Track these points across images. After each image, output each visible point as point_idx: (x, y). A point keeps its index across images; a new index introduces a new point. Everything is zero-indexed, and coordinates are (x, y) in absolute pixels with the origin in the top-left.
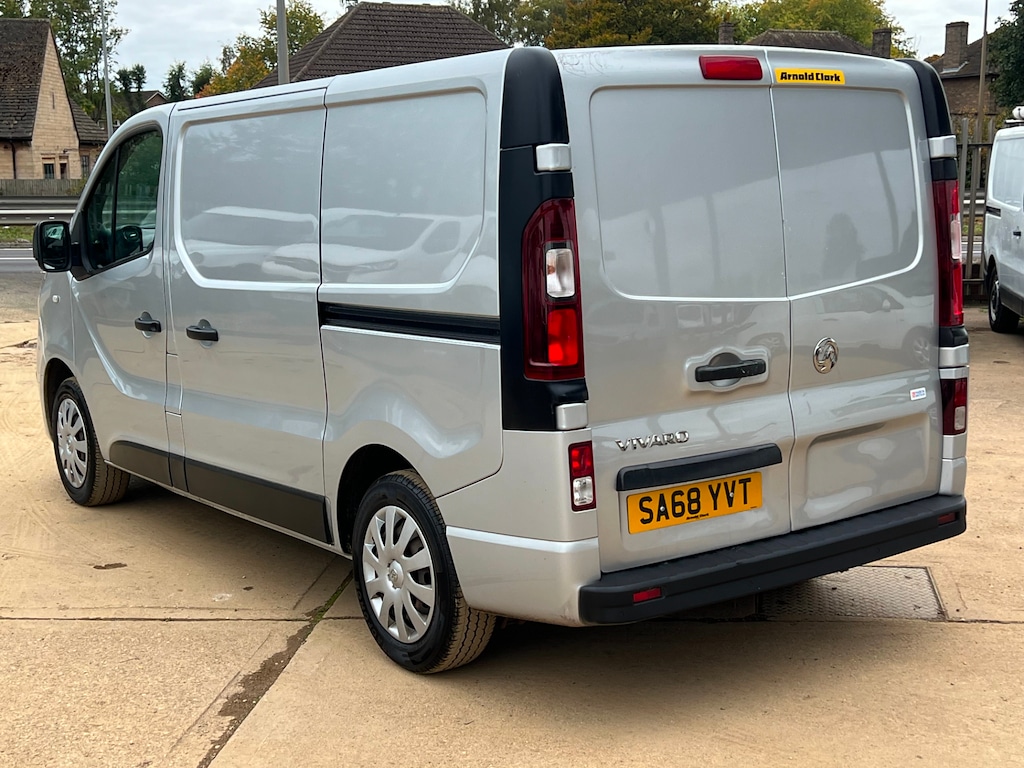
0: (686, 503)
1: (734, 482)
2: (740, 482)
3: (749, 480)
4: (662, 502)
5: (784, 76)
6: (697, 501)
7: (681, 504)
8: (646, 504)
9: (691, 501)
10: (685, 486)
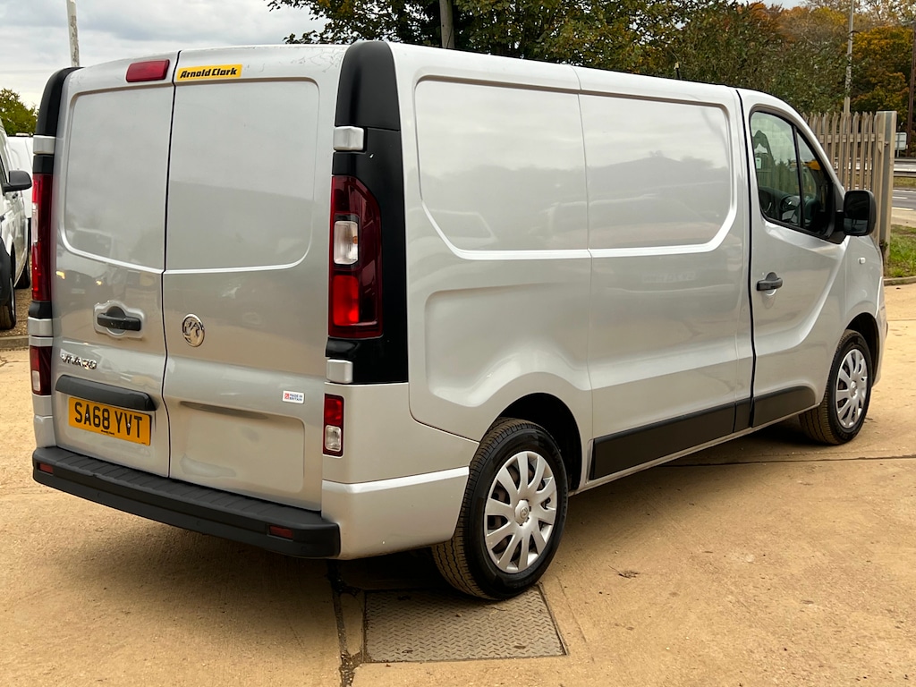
0: (102, 418)
1: (131, 416)
2: (136, 417)
3: (141, 419)
4: (88, 412)
5: (184, 74)
6: (108, 419)
7: (98, 417)
8: (78, 407)
9: (105, 419)
10: (102, 407)
